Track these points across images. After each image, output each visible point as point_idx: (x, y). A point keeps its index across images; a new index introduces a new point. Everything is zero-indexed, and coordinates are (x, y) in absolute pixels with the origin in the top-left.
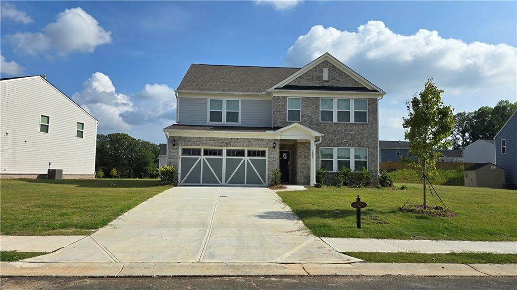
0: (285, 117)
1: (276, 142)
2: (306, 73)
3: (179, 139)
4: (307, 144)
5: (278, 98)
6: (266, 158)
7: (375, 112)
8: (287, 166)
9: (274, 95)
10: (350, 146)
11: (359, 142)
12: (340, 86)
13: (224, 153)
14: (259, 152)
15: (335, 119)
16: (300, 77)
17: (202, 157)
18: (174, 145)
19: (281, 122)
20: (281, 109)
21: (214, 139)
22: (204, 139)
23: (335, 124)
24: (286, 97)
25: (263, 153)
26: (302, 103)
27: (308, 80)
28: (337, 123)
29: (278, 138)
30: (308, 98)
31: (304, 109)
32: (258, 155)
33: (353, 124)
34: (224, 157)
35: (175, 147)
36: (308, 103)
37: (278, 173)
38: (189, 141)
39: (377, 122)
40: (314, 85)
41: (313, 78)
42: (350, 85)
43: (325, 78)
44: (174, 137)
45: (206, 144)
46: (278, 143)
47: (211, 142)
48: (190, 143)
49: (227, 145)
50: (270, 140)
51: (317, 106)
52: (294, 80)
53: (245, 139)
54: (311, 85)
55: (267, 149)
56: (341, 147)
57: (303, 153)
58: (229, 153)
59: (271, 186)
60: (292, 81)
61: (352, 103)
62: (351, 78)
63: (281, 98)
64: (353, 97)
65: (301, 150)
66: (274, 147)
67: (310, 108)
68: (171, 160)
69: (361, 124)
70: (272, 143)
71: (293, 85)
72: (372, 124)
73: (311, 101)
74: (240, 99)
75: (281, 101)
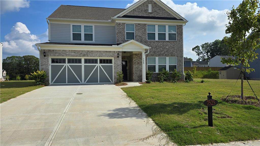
0: (125, 37)
1: (119, 53)
2: (137, 7)
3: (48, 52)
4: (139, 55)
5: (119, 24)
6: (113, 64)
7: (181, 34)
8: (126, 70)
9: (116, 22)
10: (166, 55)
11: (171, 53)
12: (159, 16)
13: (83, 61)
14: (107, 60)
15: (157, 39)
16: (134, 10)
17: (67, 64)
18: (45, 56)
19: (122, 40)
20: (121, 31)
21: (75, 51)
22: (67, 51)
23: (157, 41)
24: (125, 23)
25: (110, 61)
26: (135, 27)
27: (139, 12)
28: (158, 41)
29: (121, 50)
30: (139, 24)
31: (136, 32)
32: (107, 63)
33: (168, 42)
34: (83, 64)
35: (46, 57)
36: (140, 27)
37: (121, 75)
38: (56, 53)
39: (182, 40)
40: (143, 15)
41: (142, 11)
42: (166, 16)
43: (150, 11)
44: (44, 50)
45: (69, 55)
46: (121, 54)
47: (73, 53)
48: (57, 54)
49: (84, 55)
50: (115, 52)
51: (145, 30)
52: (130, 12)
53: (97, 51)
54: (141, 15)
55: (113, 58)
56: (160, 56)
57: (137, 61)
58: (86, 61)
59: (116, 83)
60: (128, 13)
61: (167, 28)
62: (166, 11)
63: (121, 24)
64: (167, 23)
65: (136, 59)
66: (118, 57)
67: (141, 31)
68: (43, 67)
69: (173, 41)
70: (116, 54)
71: (129, 15)
72: (180, 41)
73: (141, 26)
74: (93, 25)
75: (122, 26)
